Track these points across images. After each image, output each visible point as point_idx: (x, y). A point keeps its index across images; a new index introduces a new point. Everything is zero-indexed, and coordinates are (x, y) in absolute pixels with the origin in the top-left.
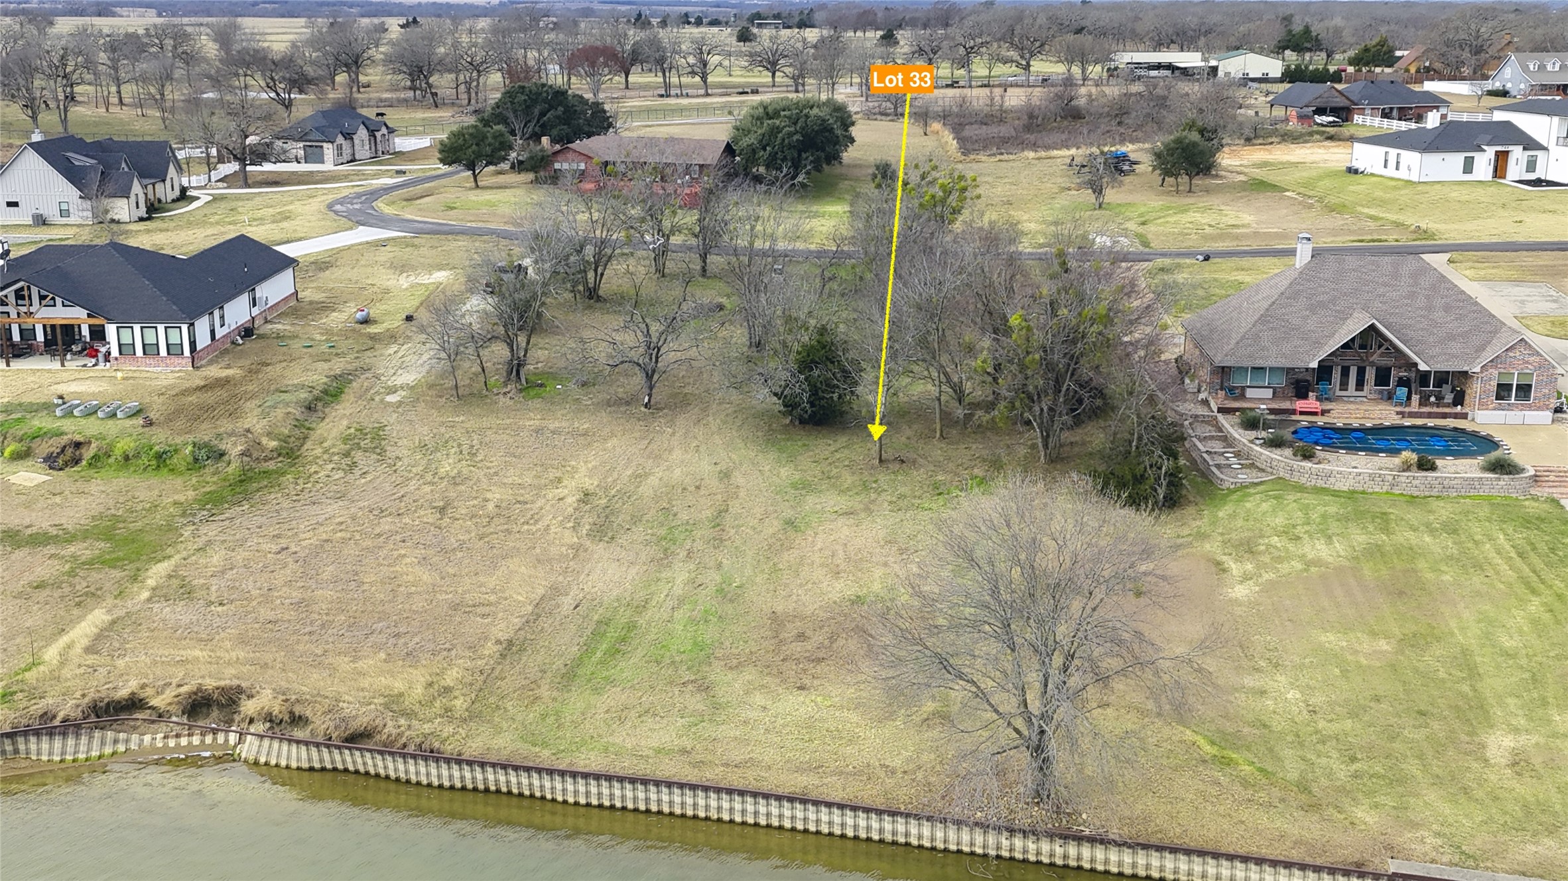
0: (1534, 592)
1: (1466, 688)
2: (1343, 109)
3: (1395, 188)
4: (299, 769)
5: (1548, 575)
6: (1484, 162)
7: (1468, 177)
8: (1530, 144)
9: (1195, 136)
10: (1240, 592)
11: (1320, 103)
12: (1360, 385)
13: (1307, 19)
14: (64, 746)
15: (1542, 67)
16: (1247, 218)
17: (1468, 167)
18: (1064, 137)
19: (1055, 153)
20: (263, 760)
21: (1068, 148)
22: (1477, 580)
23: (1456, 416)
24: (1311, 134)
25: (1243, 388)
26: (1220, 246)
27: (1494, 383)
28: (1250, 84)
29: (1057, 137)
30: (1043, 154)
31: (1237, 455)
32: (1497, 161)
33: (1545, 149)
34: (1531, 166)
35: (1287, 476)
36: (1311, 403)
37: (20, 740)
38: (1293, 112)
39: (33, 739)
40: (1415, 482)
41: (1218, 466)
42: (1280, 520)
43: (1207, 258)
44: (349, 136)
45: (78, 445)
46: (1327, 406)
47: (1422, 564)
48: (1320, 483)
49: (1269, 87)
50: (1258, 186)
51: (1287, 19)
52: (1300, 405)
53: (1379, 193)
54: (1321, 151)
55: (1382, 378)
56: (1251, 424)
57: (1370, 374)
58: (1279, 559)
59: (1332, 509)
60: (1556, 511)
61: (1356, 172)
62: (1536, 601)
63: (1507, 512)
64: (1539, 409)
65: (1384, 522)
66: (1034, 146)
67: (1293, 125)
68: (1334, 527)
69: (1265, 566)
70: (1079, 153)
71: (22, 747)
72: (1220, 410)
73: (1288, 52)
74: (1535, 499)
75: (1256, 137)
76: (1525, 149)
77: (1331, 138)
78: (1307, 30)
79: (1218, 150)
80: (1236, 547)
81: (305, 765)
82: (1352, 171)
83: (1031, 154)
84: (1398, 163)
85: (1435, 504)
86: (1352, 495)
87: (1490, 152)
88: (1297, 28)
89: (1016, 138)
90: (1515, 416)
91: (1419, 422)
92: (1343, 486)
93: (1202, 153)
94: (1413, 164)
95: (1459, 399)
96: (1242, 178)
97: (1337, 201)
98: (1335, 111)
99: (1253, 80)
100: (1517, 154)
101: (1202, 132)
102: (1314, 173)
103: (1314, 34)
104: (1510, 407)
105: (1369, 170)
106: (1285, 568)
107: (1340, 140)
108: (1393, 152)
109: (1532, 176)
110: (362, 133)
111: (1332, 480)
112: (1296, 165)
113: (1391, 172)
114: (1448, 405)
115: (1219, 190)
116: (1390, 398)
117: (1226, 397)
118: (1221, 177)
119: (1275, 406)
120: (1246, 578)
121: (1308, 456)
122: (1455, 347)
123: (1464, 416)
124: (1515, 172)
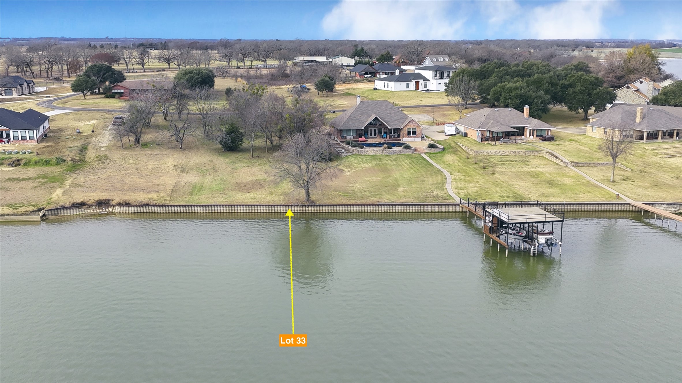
0: (412, 169)
1: (396, 183)
2: (373, 73)
3: (387, 93)
4: (131, 213)
5: (416, 166)
6: (412, 84)
7: (408, 89)
8: (425, 79)
9: (327, 79)
10: (348, 174)
11: (366, 71)
12: (375, 135)
13: (363, 46)
14: (70, 212)
15: (437, 60)
16: (345, 102)
17: (408, 86)
18: (284, 82)
19: (282, 87)
20: (121, 212)
21: (286, 85)
22: (400, 168)
23: (398, 140)
24: (363, 80)
25: (346, 137)
26: (337, 109)
27: (407, 131)
28: (344, 67)
29: (281, 82)
30: (278, 87)
31: (345, 150)
32: (416, 84)
33: (429, 80)
34: (426, 86)
35: (357, 153)
36: (363, 139)
37: (59, 210)
38: (357, 74)
39: (62, 210)
40: (387, 151)
41: (341, 152)
42: (356, 161)
43: (334, 112)
44: (21, 86)
45: (18, 160)
46: (367, 139)
47: (388, 166)
48: (365, 153)
49: (350, 68)
50: (347, 94)
51: (356, 46)
52: (360, 139)
53: (382, 95)
54: (367, 85)
55: (380, 133)
56: (348, 143)
57: (377, 132)
58: (356, 168)
59: (368, 158)
60: (420, 156)
62: (412, 170)
63: (408, 157)
64: (418, 137)
65: (380, 160)
66: (275, 85)
67: (358, 77)
68: (368, 161)
69: (353, 169)
70: (291, 87)
71: (59, 212)
72: (340, 142)
73: (356, 57)
74: (415, 154)
75: (346, 81)
76: (423, 80)
77: (369, 81)
78: (362, 49)
79: (335, 84)
80: (346, 167)
81: (133, 212)
82: (375, 89)
83: (275, 87)
84: (388, 86)
85: (392, 156)
86: (373, 156)
87: (414, 81)
88: (359, 49)
89: (269, 83)
90: (412, 139)
92: (371, 154)
93: (330, 84)
94: (392, 86)
95: (399, 136)
96: (342, 92)
97: (371, 97)
98: (370, 73)
99: (345, 66)
100: (421, 82)
101: (329, 77)
102: (364, 90)
103: (365, 50)
104: (411, 137)
105: (380, 89)
106: (357, 169)
107: (372, 82)
108: (386, 82)
109: (426, 89)
110: (25, 85)
111: (368, 153)
112: (359, 88)
113: (386, 89)
114: (396, 138)
115: (335, 96)
116: (382, 137)
117: (342, 138)
118: (336, 92)
119: (354, 140)
120: (348, 171)
121: (362, 148)
122: (397, 122)
123: (400, 140)
124: (421, 87)
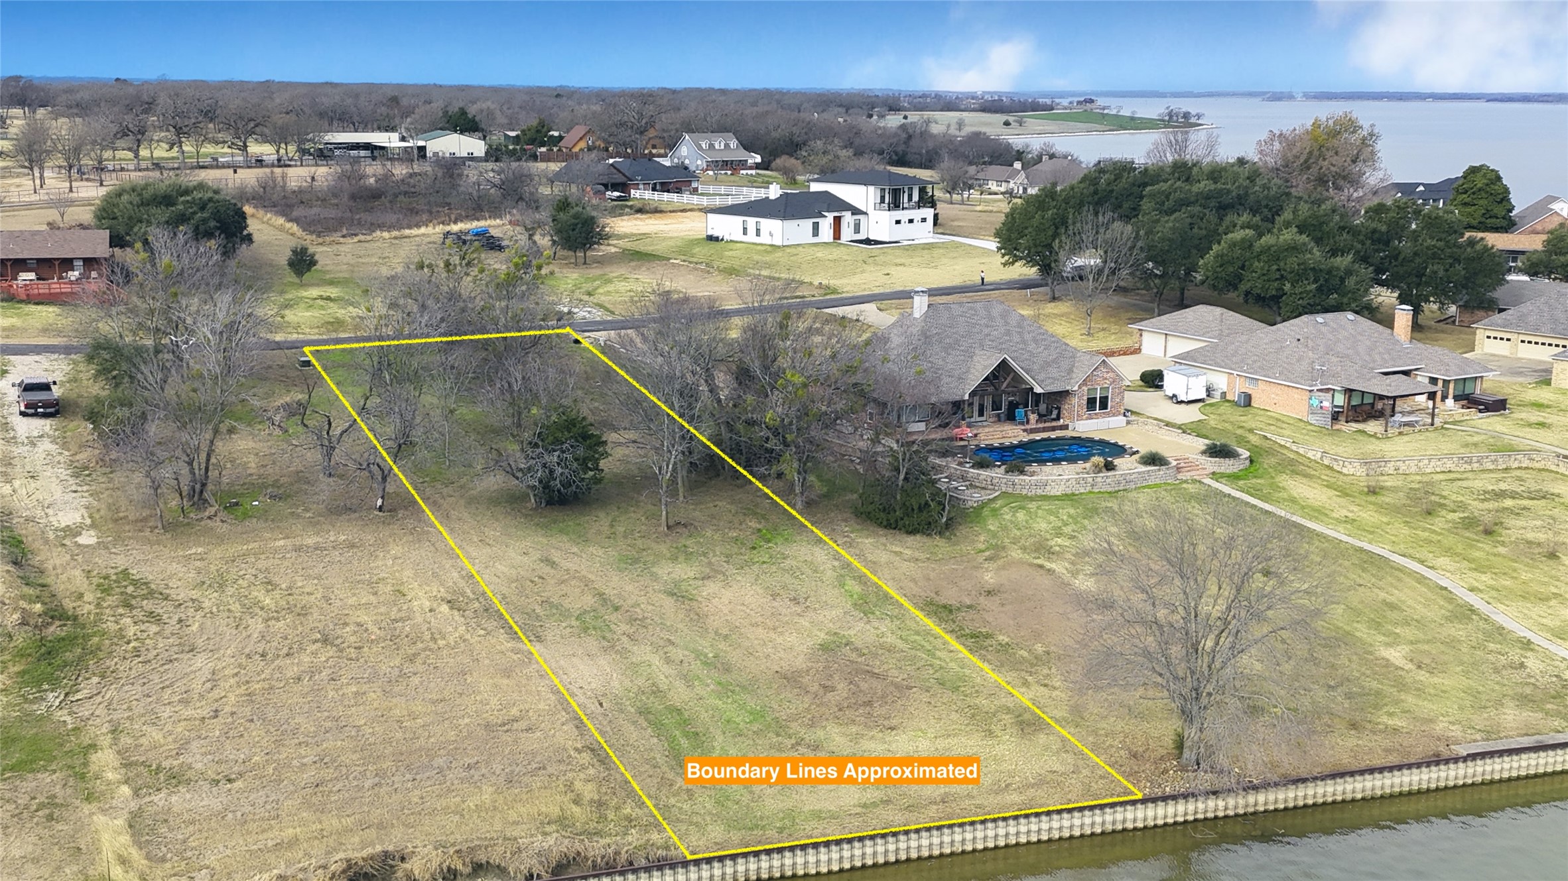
2: (618, 184)
6: (826, 224)
7: (816, 240)
8: (856, 211)
12: (981, 413)
15: (712, 146)
17: (816, 231)
23: (1060, 427)
27: (1086, 398)
32: (834, 225)
33: (865, 213)
34: (858, 228)
35: (1010, 490)
38: (587, 189)
40: (1108, 481)
48: (1039, 492)
55: (996, 405)
57: (988, 402)
61: (717, 239)
64: (1114, 415)
76: (852, 215)
82: (713, 239)
84: (758, 230)
87: (830, 217)
90: (1102, 423)
91: (1045, 435)
92: (1057, 491)
94: (773, 230)
100: (848, 218)
104: (1097, 416)
105: (729, 238)
107: (647, 212)
108: (751, 221)
109: (860, 236)
111: (1048, 488)
113: (751, 237)
114: (1056, 419)
121: (1021, 471)
123: (1066, 427)
124: (847, 233)
